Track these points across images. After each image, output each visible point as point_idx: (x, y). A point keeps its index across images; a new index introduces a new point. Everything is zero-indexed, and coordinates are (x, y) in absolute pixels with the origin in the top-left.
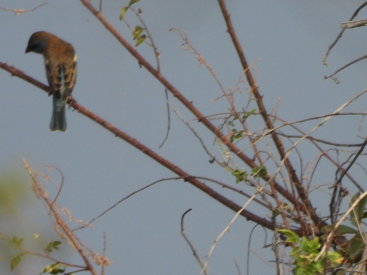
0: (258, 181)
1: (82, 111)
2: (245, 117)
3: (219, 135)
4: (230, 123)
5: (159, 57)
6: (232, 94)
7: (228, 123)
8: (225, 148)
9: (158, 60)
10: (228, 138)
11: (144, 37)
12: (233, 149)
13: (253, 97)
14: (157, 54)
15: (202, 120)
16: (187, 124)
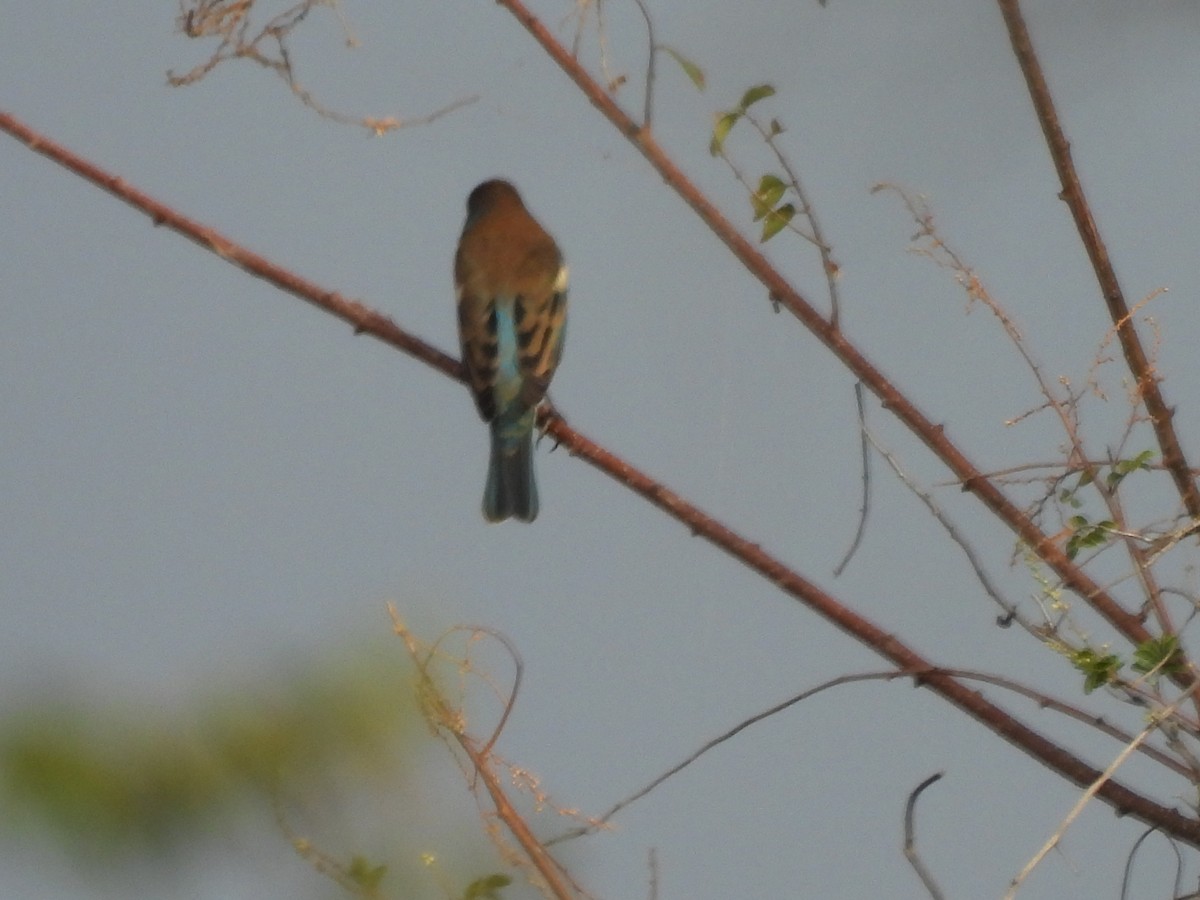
0: (1157, 687)
1: (583, 450)
2: (1116, 478)
3: (1029, 533)
4: (1066, 494)
5: (839, 276)
6: (1072, 402)
7: (1059, 494)
8: (1051, 577)
9: (832, 286)
10: (1061, 545)
11: (789, 210)
12: (1074, 582)
13: (1143, 410)
14: (831, 268)
15: (975, 484)
16: (926, 498)
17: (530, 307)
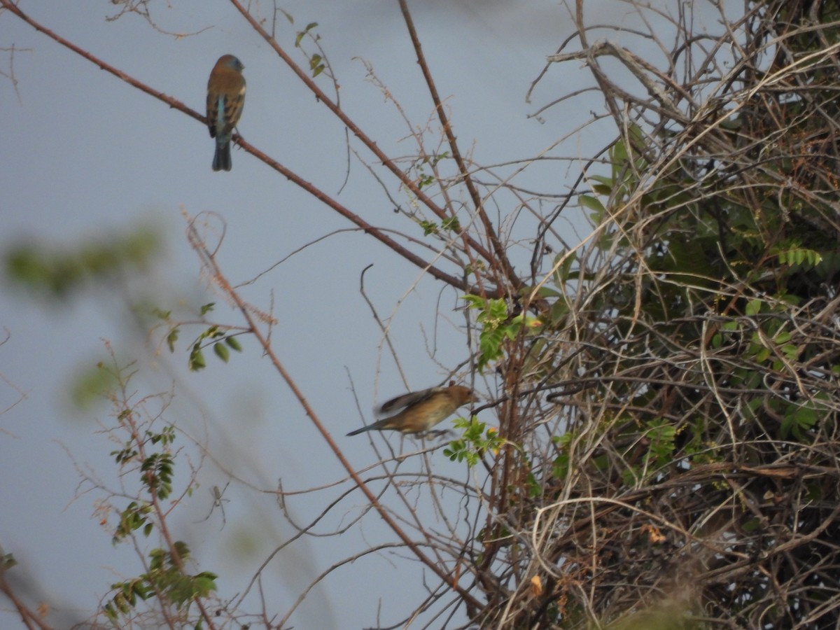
0: (449, 234)
1: (250, 149)
2: (436, 161)
3: (405, 180)
4: (418, 166)
5: (339, 90)
6: (421, 134)
7: (416, 166)
8: (413, 195)
9: (338, 93)
10: (417, 185)
11: (322, 67)
12: (421, 197)
13: (446, 137)
14: (337, 87)
15: (386, 163)
16: (369, 168)
17: (230, 99)
